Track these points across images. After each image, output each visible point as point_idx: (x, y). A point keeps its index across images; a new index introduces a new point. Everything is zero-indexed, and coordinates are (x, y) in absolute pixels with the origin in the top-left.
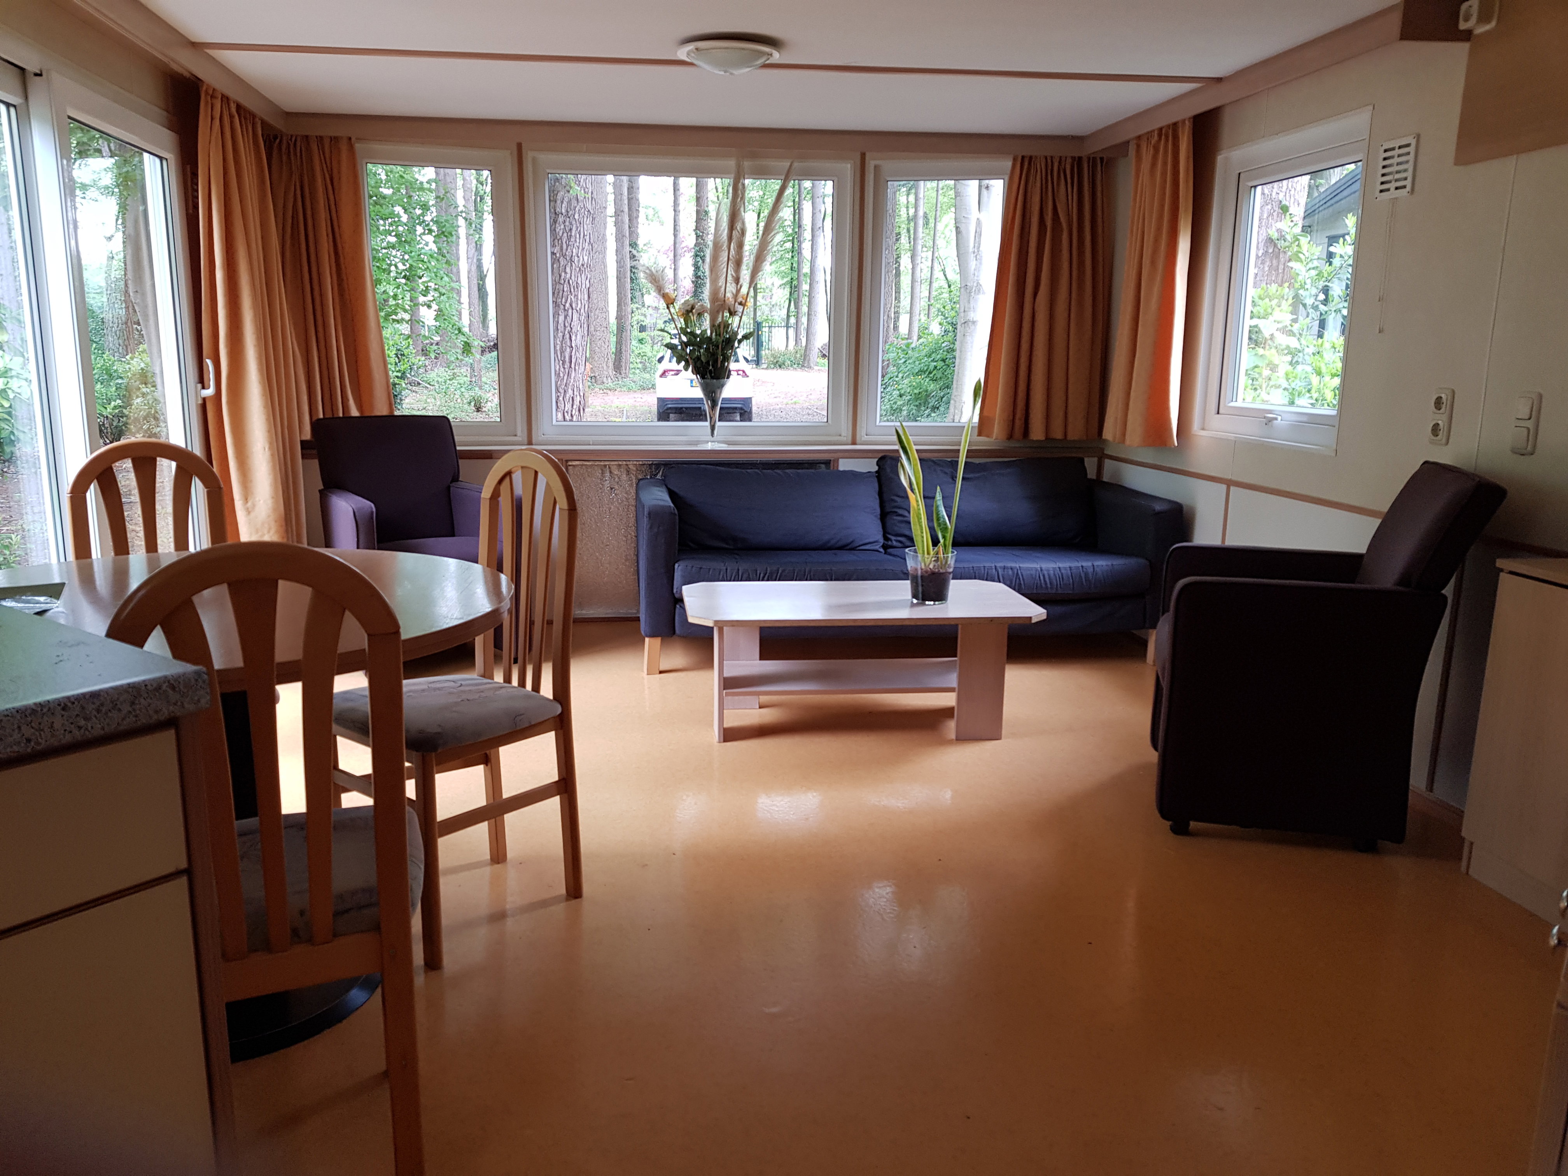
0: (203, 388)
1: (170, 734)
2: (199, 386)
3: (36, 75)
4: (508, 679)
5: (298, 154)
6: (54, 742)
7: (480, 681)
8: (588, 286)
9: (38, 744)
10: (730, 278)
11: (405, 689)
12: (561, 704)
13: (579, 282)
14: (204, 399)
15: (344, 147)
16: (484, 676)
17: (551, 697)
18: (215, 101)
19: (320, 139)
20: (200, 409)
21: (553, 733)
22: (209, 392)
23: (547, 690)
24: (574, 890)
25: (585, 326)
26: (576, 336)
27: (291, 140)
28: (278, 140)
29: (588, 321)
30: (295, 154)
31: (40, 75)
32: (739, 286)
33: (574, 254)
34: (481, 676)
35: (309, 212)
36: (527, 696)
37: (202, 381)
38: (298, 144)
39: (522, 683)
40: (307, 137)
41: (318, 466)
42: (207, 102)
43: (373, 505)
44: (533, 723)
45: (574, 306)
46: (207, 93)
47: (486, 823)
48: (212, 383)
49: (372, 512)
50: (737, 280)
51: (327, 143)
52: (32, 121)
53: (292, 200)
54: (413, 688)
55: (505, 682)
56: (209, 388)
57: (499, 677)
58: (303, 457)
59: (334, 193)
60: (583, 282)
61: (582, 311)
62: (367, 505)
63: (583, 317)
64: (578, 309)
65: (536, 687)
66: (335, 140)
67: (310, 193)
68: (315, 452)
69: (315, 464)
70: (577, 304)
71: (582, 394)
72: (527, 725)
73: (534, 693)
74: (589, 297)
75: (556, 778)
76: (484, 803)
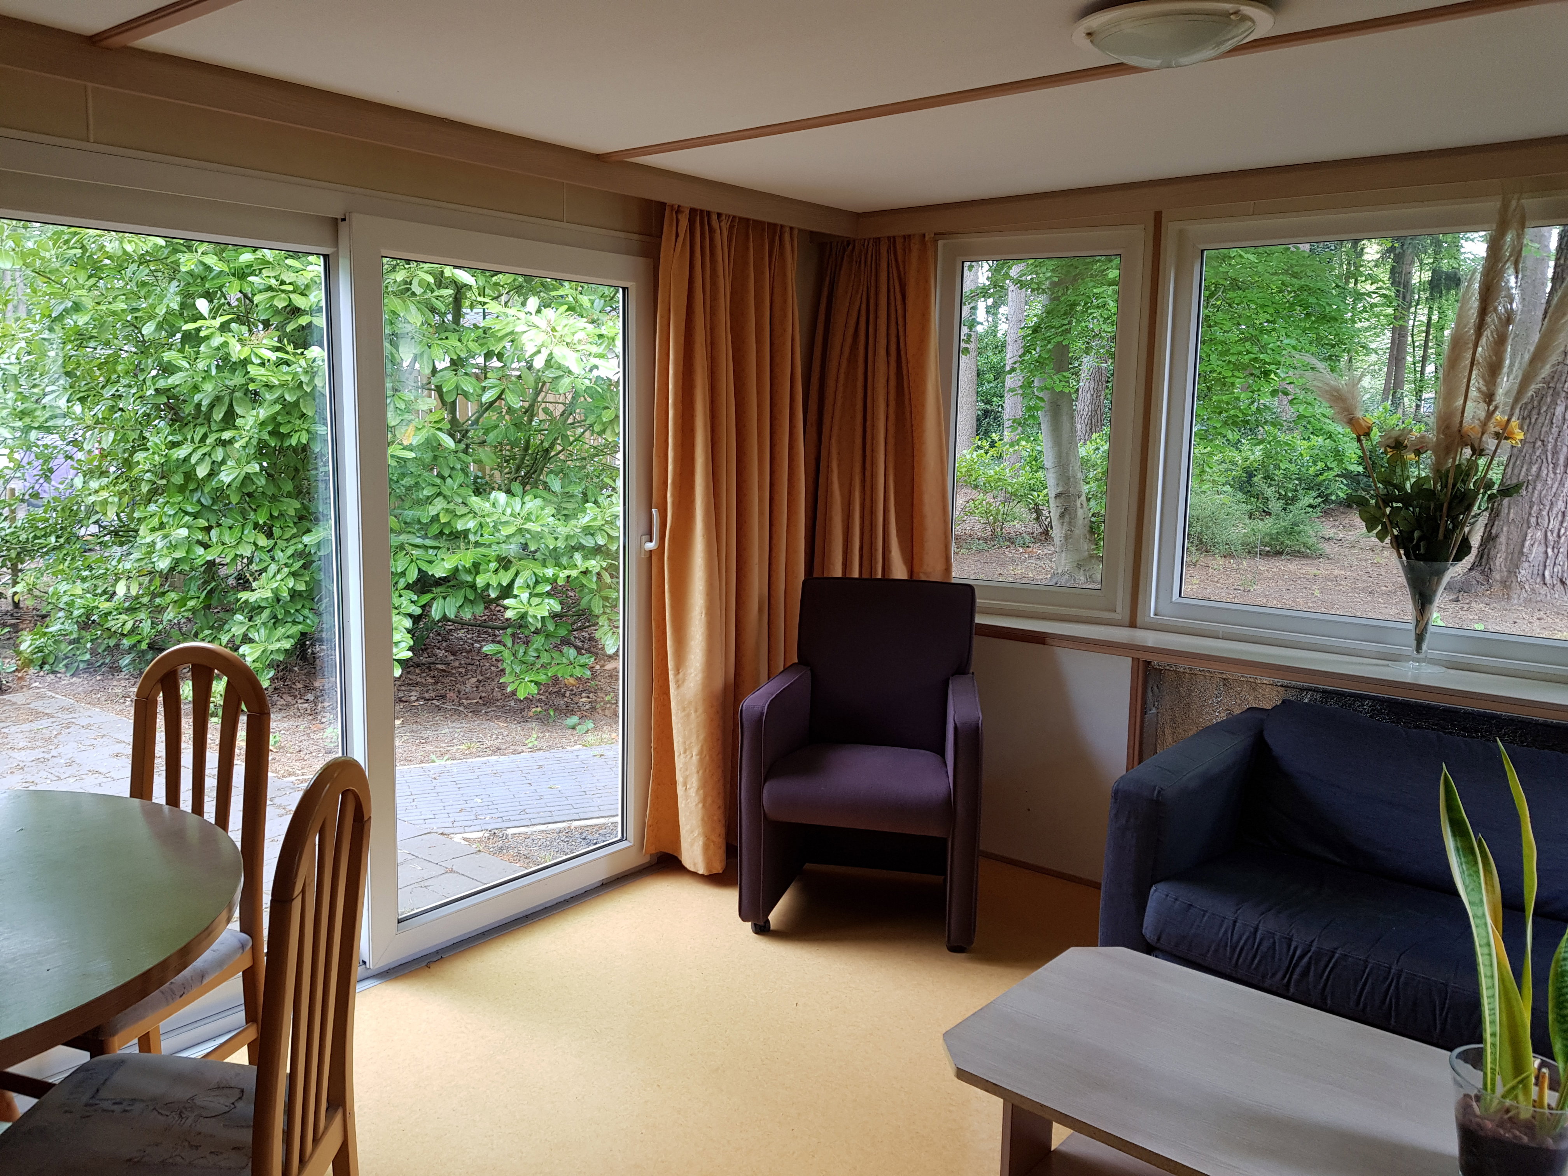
0: (648, 540)
2: (644, 538)
3: (342, 220)
5: (869, 261)
10: (1473, 393)
18: (681, 217)
19: (892, 240)
22: (653, 546)
27: (864, 245)
31: (345, 220)
32: (1492, 408)
38: (870, 249)
40: (879, 239)
42: (672, 220)
43: (766, 704)
46: (672, 209)
48: (655, 536)
50: (1489, 397)
51: (899, 242)
56: (652, 541)
59: (903, 303)
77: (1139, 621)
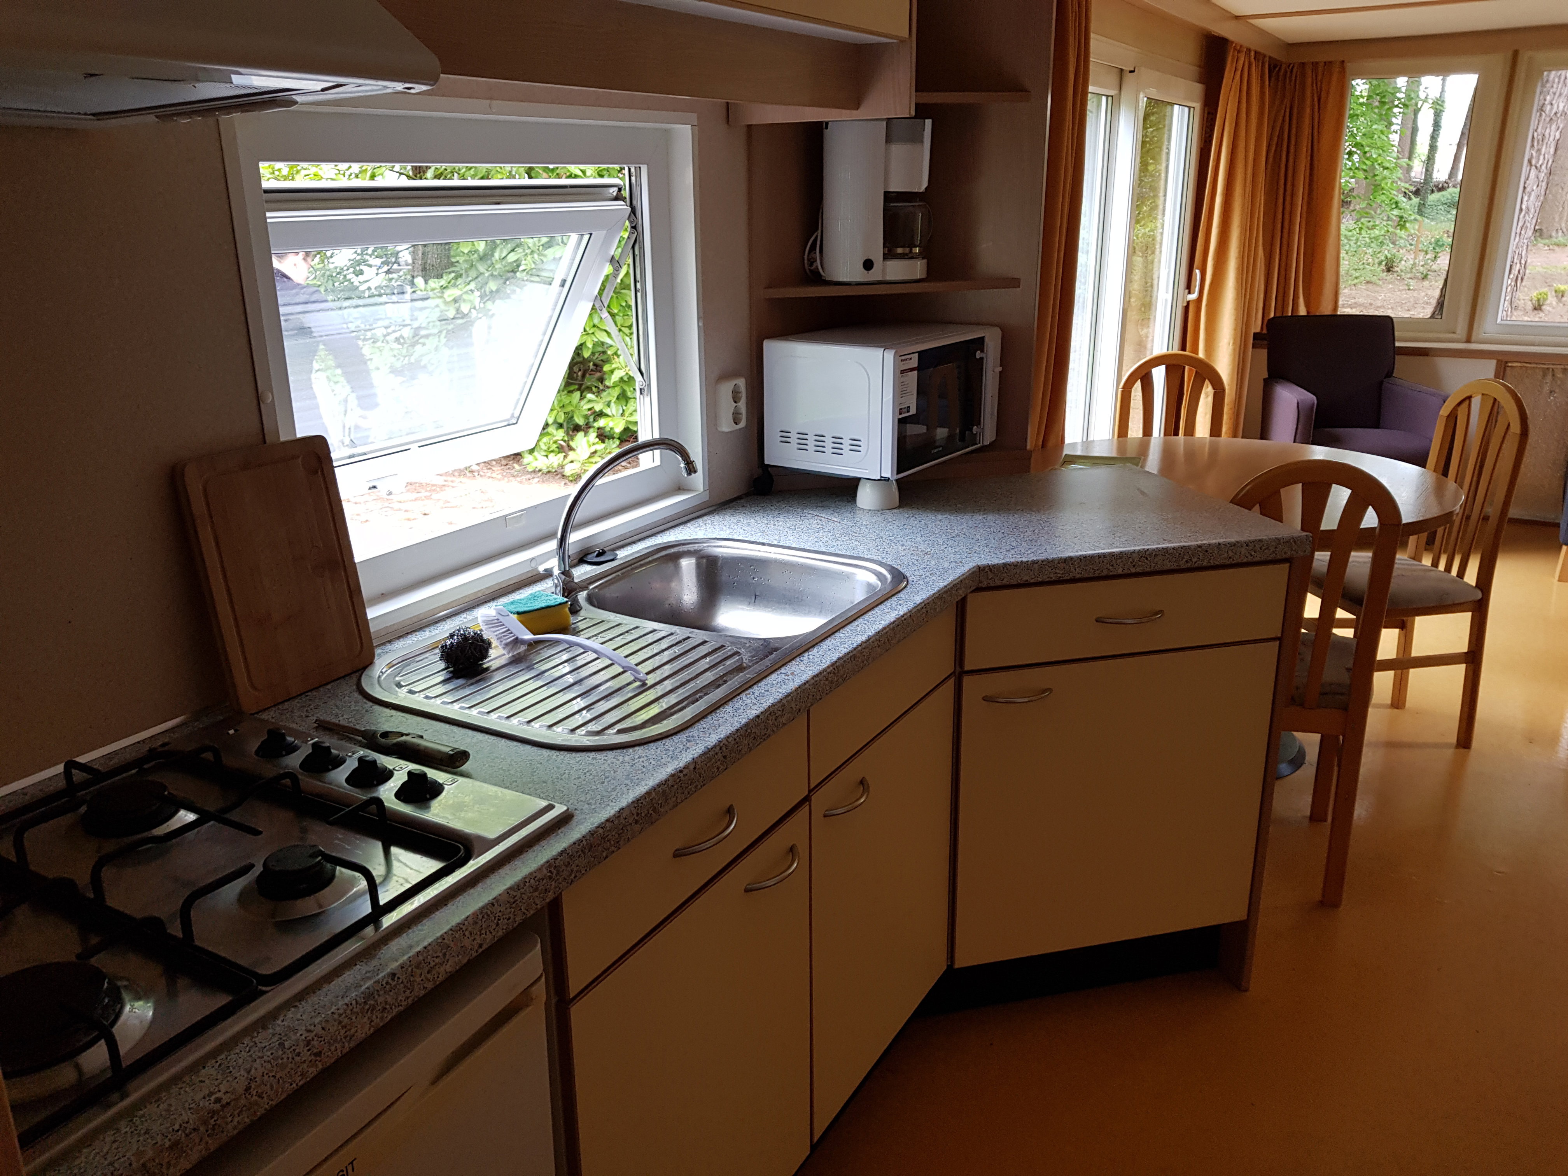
0: (1189, 293)
1: (1287, 565)
2: (1187, 291)
3: (1131, 72)
4: (1435, 564)
5: (1294, 78)
6: (1240, 561)
7: (1409, 562)
8: (1558, 137)
9: (1233, 560)
11: (1351, 559)
12: (1482, 590)
13: (1547, 135)
14: (1188, 302)
15: (1336, 69)
16: (1414, 559)
17: (1474, 584)
18: (1240, 55)
19: (1315, 65)
20: (1184, 310)
21: (1470, 614)
22: (1193, 296)
23: (1471, 577)
24: (1465, 738)
25: (1544, 184)
26: (1529, 197)
27: (1289, 66)
28: (1277, 69)
29: (1548, 178)
30: (1290, 81)
31: (1133, 71)
33: (1547, 102)
34: (1411, 558)
35: (1294, 131)
36: (1453, 580)
37: (1189, 287)
38: (1295, 70)
39: (1448, 569)
40: (1303, 63)
41: (1266, 354)
42: (1233, 56)
43: (1315, 398)
44: (1456, 602)
45: (1534, 162)
46: (1235, 49)
47: (1392, 673)
48: (1197, 289)
49: (1313, 405)
51: (1321, 65)
52: (1122, 105)
53: (1280, 121)
54: (1358, 559)
55: (1432, 565)
56: (1193, 293)
57: (1427, 561)
58: (1254, 347)
59: (1319, 112)
60: (1552, 133)
61: (1543, 167)
62: (1311, 398)
63: (1543, 175)
64: (1538, 165)
65: (1461, 573)
66: (1328, 64)
67: (1298, 113)
68: (1266, 342)
69: (1263, 353)
70: (1539, 160)
71: (1523, 262)
72: (1449, 602)
73: (1458, 578)
74: (1556, 150)
75: (1466, 650)
76: (1394, 657)
77: (1473, 338)
